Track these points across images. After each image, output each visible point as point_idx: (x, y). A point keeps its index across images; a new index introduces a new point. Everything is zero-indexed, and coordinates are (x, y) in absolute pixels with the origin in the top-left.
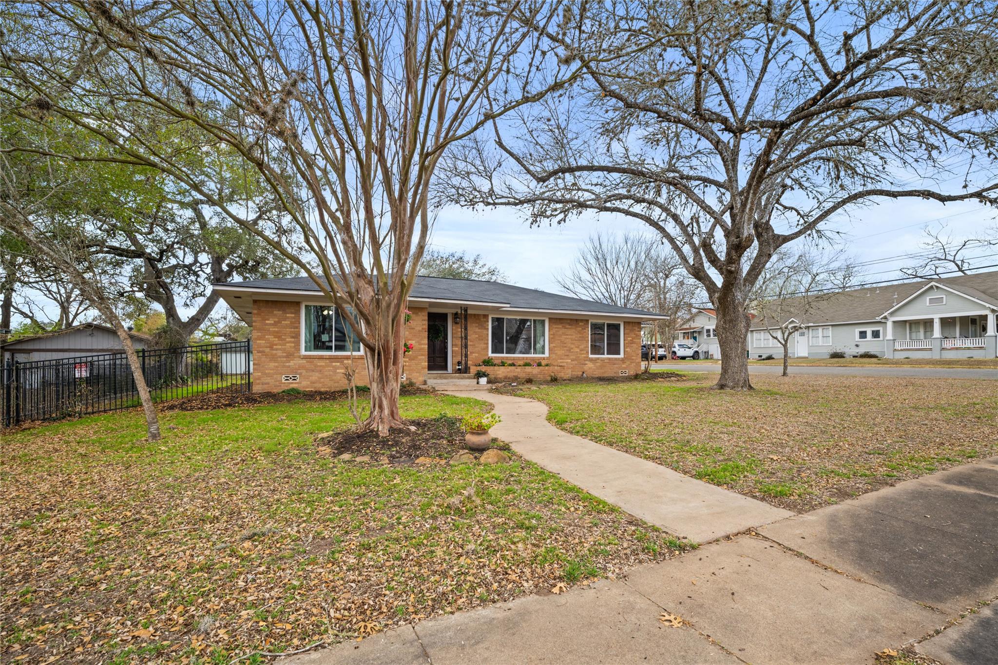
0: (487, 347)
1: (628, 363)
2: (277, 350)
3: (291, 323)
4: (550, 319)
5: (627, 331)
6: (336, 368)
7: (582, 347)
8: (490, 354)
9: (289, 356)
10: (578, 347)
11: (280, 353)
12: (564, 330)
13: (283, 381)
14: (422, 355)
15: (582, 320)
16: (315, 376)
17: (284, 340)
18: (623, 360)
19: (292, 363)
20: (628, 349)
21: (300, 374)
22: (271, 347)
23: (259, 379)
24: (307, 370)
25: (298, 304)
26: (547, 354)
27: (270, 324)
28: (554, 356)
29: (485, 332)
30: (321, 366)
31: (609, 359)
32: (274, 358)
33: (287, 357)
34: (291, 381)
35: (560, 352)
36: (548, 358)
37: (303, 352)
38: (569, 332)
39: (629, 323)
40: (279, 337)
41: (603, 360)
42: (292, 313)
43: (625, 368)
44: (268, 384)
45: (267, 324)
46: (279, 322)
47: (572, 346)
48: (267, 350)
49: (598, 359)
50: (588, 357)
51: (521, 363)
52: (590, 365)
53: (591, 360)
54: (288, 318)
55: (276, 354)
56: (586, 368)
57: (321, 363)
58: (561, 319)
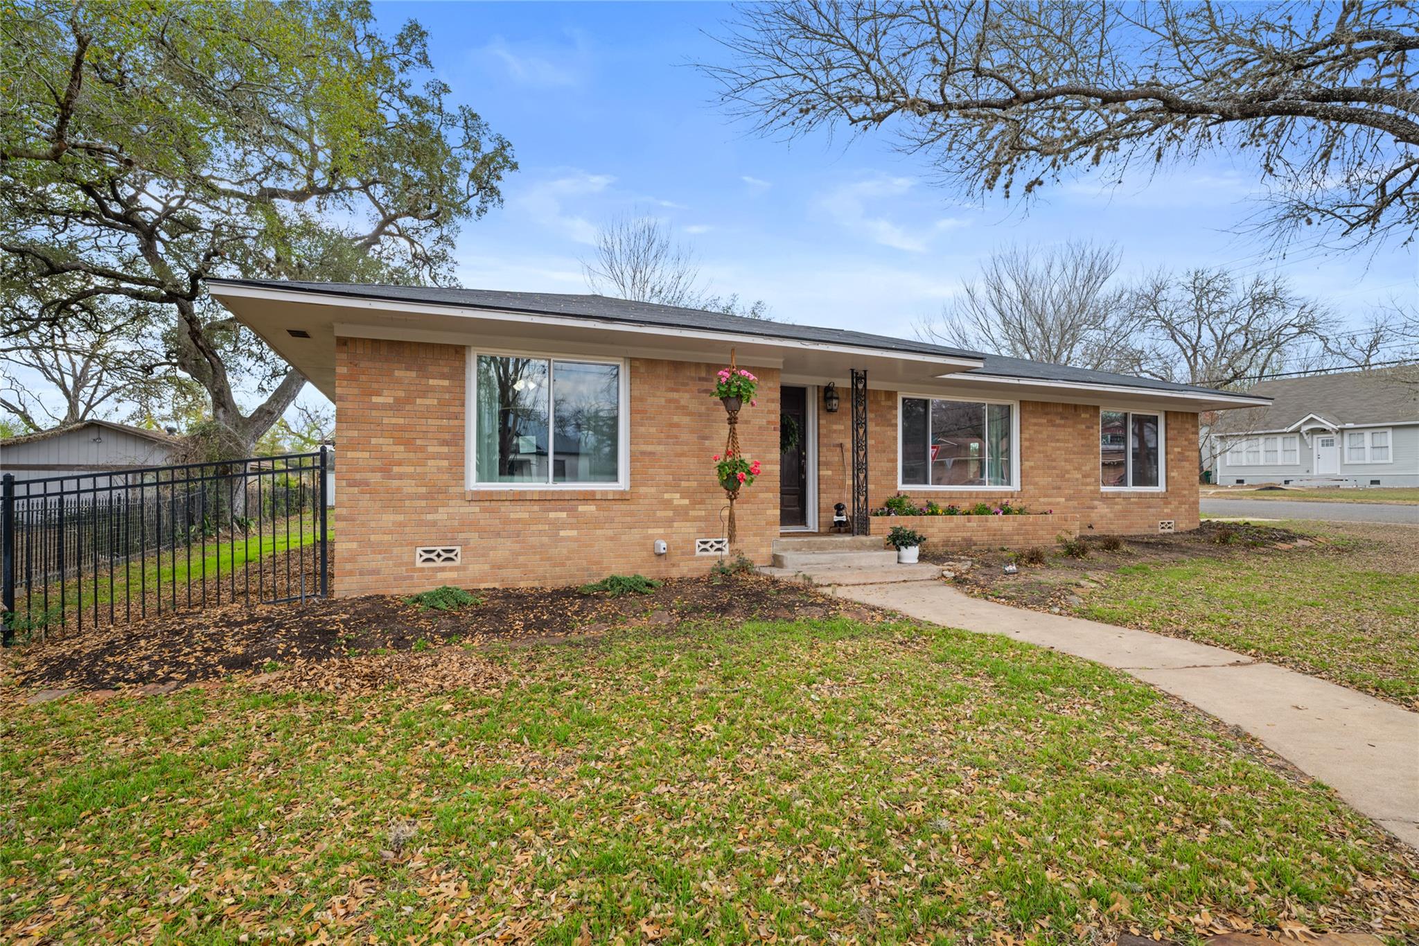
0: (895, 469)
1: (1173, 503)
2: (401, 477)
3: (442, 403)
4: (1023, 404)
5: (1170, 433)
6: (557, 526)
7: (1087, 468)
8: (900, 485)
9: (436, 494)
10: (1078, 469)
11: (409, 487)
12: (1050, 430)
13: (419, 563)
14: (768, 490)
15: (1086, 408)
16: (503, 549)
17: (422, 449)
18: (1165, 498)
19: (441, 515)
20: (1173, 474)
21: (464, 544)
22: (386, 471)
23: (352, 559)
24: (482, 532)
25: (459, 351)
26: (1016, 486)
27: (385, 407)
28: (1031, 489)
29: (890, 433)
30: (518, 521)
31: (1140, 495)
32: (393, 501)
33: (429, 496)
34: (439, 563)
35: (1043, 480)
36: (1019, 495)
37: (473, 483)
38: (1062, 434)
39: (1174, 413)
40: (408, 443)
41: (1127, 497)
42: (443, 376)
43: (1169, 516)
44: (375, 572)
45: (376, 407)
46: (409, 400)
47: (1068, 467)
48: (375, 478)
49: (1118, 494)
50: (1097, 491)
51: (965, 506)
52: (1102, 509)
53: (1105, 498)
54: (432, 389)
55: (399, 489)
56: (1094, 515)
57: (519, 513)
58: (1045, 404)
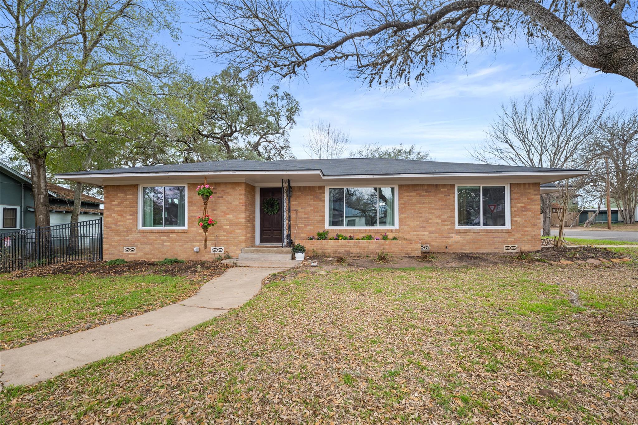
0: (324, 220)
1: (517, 235)
2: (119, 226)
3: (130, 203)
4: (400, 186)
5: (515, 196)
6: (164, 241)
7: (445, 217)
8: (327, 226)
9: (129, 231)
10: (439, 217)
11: (122, 228)
12: (418, 198)
13: (124, 252)
14: (240, 229)
15: (444, 186)
16: (147, 248)
17: (125, 217)
18: (508, 232)
19: (130, 237)
20: (518, 219)
21: (136, 246)
22: (116, 224)
23: (107, 250)
24: (142, 243)
25: (136, 187)
26: (397, 226)
27: (116, 205)
28: (405, 228)
29: (320, 204)
30: (152, 239)
31: (487, 231)
32: (117, 233)
33: (127, 231)
34: (130, 252)
35: (414, 223)
36: (397, 231)
37: (140, 227)
38: (426, 200)
39: (518, 185)
40: (121, 215)
41: (477, 232)
42: (131, 195)
43: (514, 242)
44: (114, 254)
45: (114, 205)
46: (122, 202)
47: (431, 216)
48: (113, 226)
49: (469, 231)
50: (453, 229)
51: (361, 235)
52: (457, 238)
53: (458, 232)
54: (128, 199)
55: (119, 229)
56: (450, 242)
57: (152, 237)
58: (413, 186)
